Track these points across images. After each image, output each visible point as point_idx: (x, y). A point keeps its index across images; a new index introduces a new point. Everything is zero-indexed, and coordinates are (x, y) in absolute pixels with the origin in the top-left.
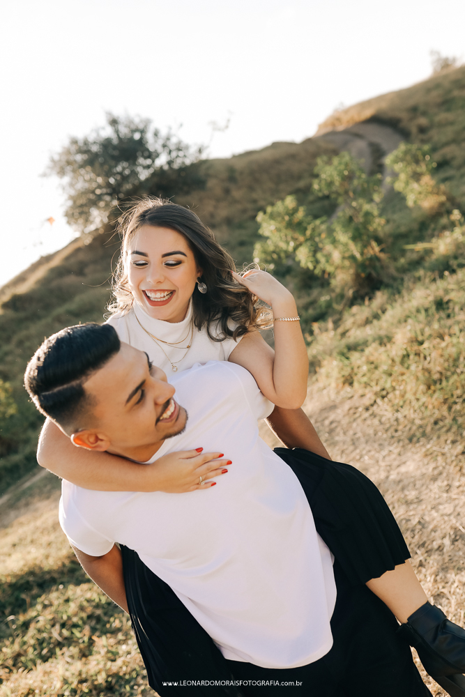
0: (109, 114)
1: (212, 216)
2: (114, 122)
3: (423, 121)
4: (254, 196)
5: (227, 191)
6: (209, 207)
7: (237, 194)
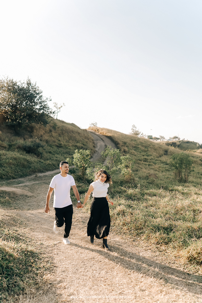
0: (29, 80)
1: (41, 136)
2: (29, 84)
3: (126, 149)
4: (60, 138)
5: (51, 131)
6: (42, 132)
7: (54, 134)
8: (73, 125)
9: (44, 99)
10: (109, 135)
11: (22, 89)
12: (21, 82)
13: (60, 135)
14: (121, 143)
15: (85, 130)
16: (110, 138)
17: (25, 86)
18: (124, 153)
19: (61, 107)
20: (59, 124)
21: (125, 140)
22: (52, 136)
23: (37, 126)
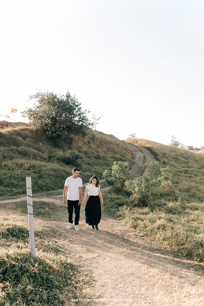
0: (69, 93)
1: (80, 148)
2: (68, 96)
3: (166, 160)
4: (98, 150)
5: (89, 142)
6: (80, 144)
7: (92, 145)
8: (111, 136)
9: (82, 110)
10: (148, 146)
11: (61, 102)
12: (61, 95)
13: (98, 147)
14: (160, 154)
15: (123, 142)
16: (149, 149)
17: (65, 98)
18: (163, 165)
19: (100, 118)
20: (98, 136)
21: (164, 152)
22: (90, 147)
23: (76, 137)
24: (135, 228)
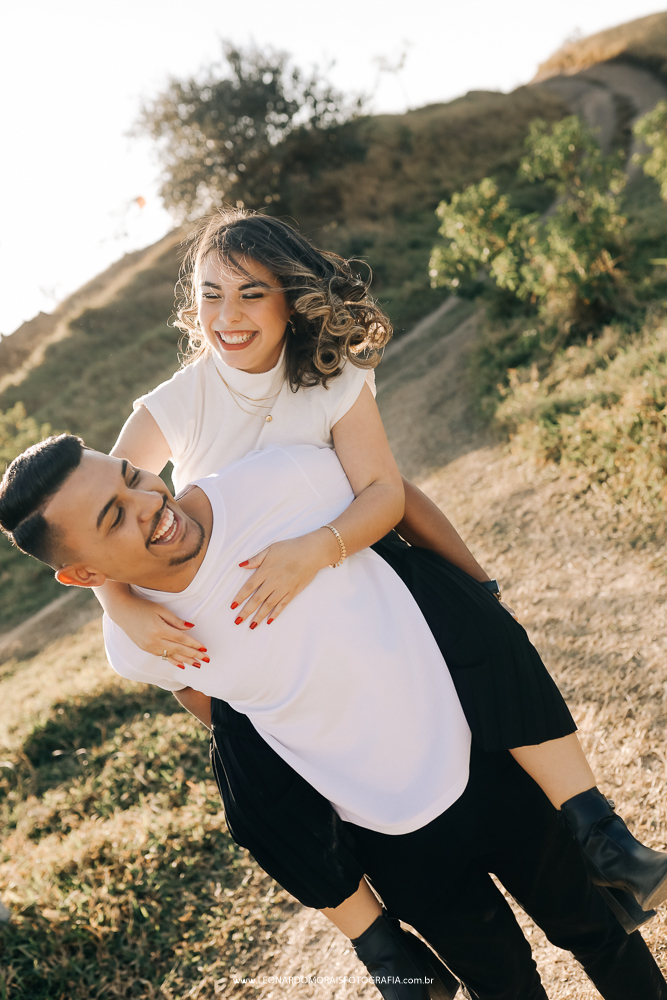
0: (227, 43)
1: (373, 201)
2: (234, 57)
4: (437, 173)
5: (397, 165)
6: (368, 188)
7: (411, 169)
9: (306, 74)
11: (222, 90)
12: (207, 67)
13: (433, 162)
17: (225, 72)
20: (416, 126)
22: (409, 181)
23: (345, 175)
24: (557, 460)
